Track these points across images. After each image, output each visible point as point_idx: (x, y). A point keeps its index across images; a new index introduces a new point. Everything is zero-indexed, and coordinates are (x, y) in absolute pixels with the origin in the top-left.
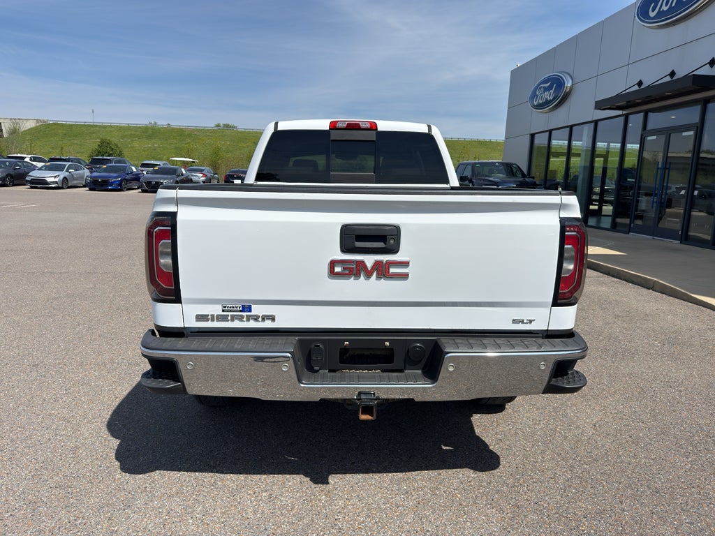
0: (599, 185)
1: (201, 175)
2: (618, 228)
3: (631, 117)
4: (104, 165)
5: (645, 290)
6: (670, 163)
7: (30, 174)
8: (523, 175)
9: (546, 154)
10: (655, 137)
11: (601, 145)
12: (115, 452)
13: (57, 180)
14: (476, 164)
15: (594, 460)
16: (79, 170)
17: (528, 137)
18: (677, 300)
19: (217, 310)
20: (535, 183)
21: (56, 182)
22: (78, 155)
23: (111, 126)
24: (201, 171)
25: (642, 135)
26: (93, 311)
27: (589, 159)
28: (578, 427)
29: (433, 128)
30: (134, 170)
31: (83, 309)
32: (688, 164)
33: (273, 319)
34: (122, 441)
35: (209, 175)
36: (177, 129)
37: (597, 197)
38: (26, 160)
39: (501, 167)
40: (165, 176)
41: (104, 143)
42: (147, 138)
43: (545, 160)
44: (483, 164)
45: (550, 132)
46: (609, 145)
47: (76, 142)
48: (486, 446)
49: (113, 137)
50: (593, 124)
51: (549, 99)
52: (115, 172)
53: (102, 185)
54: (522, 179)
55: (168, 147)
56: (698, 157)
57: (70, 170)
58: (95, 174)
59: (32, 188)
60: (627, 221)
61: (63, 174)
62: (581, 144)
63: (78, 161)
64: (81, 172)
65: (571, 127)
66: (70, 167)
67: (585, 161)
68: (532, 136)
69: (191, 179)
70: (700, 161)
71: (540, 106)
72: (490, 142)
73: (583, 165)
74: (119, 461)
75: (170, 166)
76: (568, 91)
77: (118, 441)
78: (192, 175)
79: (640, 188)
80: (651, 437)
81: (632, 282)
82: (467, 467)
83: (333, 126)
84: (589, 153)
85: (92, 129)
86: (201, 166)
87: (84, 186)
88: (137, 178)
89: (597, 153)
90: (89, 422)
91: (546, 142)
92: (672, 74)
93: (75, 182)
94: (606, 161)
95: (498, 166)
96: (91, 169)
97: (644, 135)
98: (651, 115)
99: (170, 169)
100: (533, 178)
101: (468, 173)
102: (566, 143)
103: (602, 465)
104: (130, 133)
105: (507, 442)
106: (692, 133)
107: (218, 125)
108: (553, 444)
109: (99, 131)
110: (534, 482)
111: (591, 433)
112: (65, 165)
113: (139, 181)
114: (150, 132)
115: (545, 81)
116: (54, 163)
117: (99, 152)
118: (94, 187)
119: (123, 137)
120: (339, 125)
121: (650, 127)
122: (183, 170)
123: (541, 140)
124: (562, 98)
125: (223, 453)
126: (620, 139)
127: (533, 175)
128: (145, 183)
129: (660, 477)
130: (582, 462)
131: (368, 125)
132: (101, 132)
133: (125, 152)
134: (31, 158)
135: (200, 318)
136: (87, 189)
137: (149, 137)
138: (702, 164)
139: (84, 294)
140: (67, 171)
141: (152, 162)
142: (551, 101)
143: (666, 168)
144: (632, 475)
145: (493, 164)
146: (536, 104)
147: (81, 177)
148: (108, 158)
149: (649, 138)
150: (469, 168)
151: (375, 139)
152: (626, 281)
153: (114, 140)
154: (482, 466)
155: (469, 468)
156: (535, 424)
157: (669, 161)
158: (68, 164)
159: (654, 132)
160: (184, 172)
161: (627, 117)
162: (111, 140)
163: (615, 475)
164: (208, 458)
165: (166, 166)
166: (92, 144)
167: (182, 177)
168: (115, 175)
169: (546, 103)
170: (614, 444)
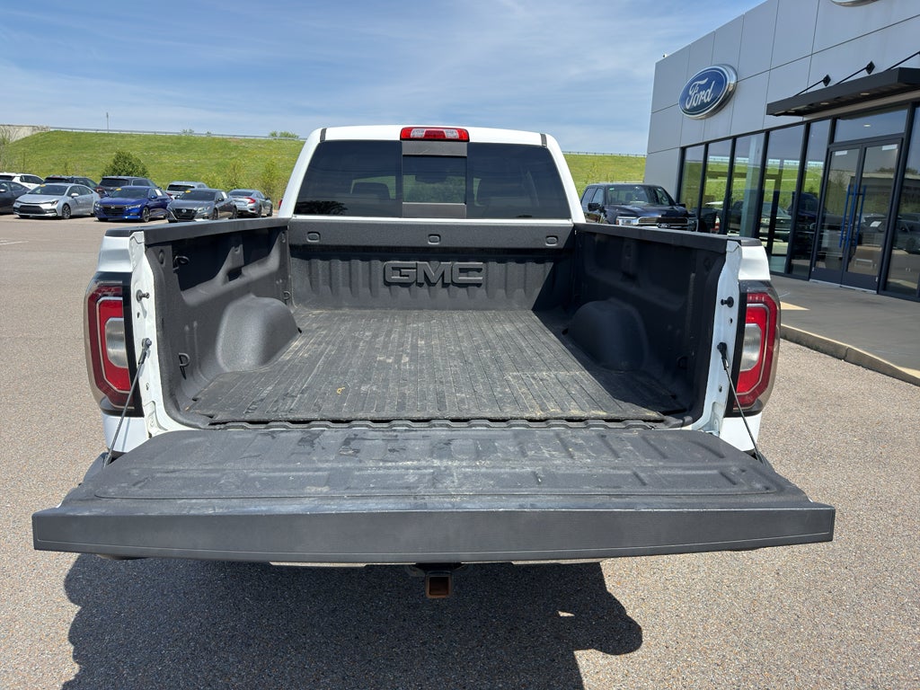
0: (769, 215)
1: (249, 200)
2: (794, 273)
3: (814, 126)
4: (119, 186)
5: (835, 360)
6: (865, 187)
7: (18, 199)
8: (671, 203)
9: (701, 173)
10: (845, 152)
11: (773, 163)
12: (69, 626)
13: (55, 207)
14: (609, 187)
15: (780, 633)
16: (85, 194)
17: (678, 152)
18: (878, 375)
20: (686, 212)
21: (55, 211)
22: (87, 173)
23: (131, 136)
24: (248, 195)
25: (828, 150)
26: (76, 396)
27: (757, 181)
28: (753, 576)
29: (549, 137)
30: (159, 193)
31: (61, 392)
32: (890, 187)
34: (83, 608)
35: (258, 200)
36: (219, 139)
37: (767, 231)
38: (15, 180)
39: (643, 192)
40: (201, 202)
41: (122, 158)
42: (179, 152)
43: (699, 182)
44: (618, 188)
45: (707, 144)
46: (782, 162)
47: (85, 156)
48: (622, 609)
49: (134, 150)
50: (763, 135)
51: (705, 101)
52: (133, 197)
53: (116, 215)
54: (668, 208)
55: (208, 163)
56: (903, 179)
57: (73, 194)
58: (106, 199)
59: (22, 217)
60: (806, 263)
61: (64, 199)
62: (747, 160)
63: (85, 182)
64: (87, 196)
65: (734, 138)
66: (72, 190)
67: (752, 183)
68: (683, 150)
69: (235, 207)
70: (906, 184)
71: (693, 111)
72: (628, 158)
73: (749, 188)
74: (73, 643)
75: (207, 189)
76: (730, 90)
77: (77, 609)
78: (236, 201)
79: (824, 219)
80: (860, 592)
81: (817, 349)
82: (593, 648)
83: (406, 134)
84: (758, 173)
85: (106, 138)
86: (251, 188)
87: (92, 216)
88: (163, 205)
89: (768, 173)
90: (40, 575)
91: (702, 158)
92: (870, 67)
93: (81, 210)
94: (778, 183)
95: (638, 191)
96: (102, 194)
97: (831, 150)
98: (841, 123)
99: (207, 192)
100: (684, 206)
101: (599, 200)
102: (727, 159)
103: (792, 641)
104: (156, 144)
105: (653, 604)
106: (894, 147)
107: (274, 135)
108: (718, 605)
109: (116, 142)
110: (692, 673)
111: (772, 587)
112: (66, 188)
113: (165, 208)
114: (184, 143)
115: (700, 78)
116: (53, 185)
117: (115, 170)
118: (105, 216)
119: (148, 150)
120: (414, 134)
121: (838, 139)
122: (224, 194)
123: (694, 156)
124: (723, 101)
125: (232, 627)
126: (799, 155)
127: (683, 202)
128: (173, 211)
129: (877, 661)
130: (762, 636)
131: (456, 135)
132: (119, 143)
133: (150, 170)
134: (21, 177)
136: (97, 219)
137: (182, 150)
138: (907, 188)
139: (66, 370)
140: (69, 195)
141: (184, 183)
142: (708, 103)
143: (859, 194)
144: (835, 657)
145: (632, 187)
146: (688, 107)
147: (89, 204)
148: (125, 178)
149: (838, 153)
150: (601, 193)
151: (466, 155)
152: (809, 347)
153: (135, 154)
154: (615, 644)
155: (596, 649)
156: (692, 572)
157: (863, 184)
158: (70, 185)
159: (843, 146)
160: (225, 196)
161: (808, 125)
162: (132, 153)
163: (810, 658)
164: (207, 637)
165: (202, 189)
166: (107, 159)
167: (222, 204)
168: (133, 200)
169: (702, 107)
170: (807, 604)
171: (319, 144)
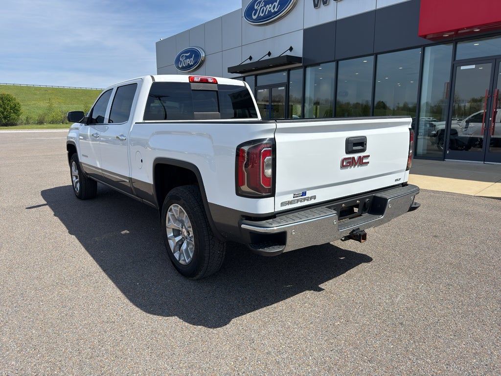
3: (247, 78)
10: (263, 90)
19: (290, 197)
33: (314, 197)
51: (190, 64)
71: (184, 69)
76: (203, 59)
83: (192, 80)
92: (269, 54)
97: (256, 89)
98: (259, 77)
106: (283, 88)
115: (186, 52)
120: (196, 80)
121: (259, 84)
124: (200, 64)
131: (212, 81)
135: (283, 204)
142: (192, 66)
146: (180, 66)
149: (259, 91)
151: (217, 90)
159: (263, 87)
161: (244, 78)
169: (189, 67)
171: (152, 84)
